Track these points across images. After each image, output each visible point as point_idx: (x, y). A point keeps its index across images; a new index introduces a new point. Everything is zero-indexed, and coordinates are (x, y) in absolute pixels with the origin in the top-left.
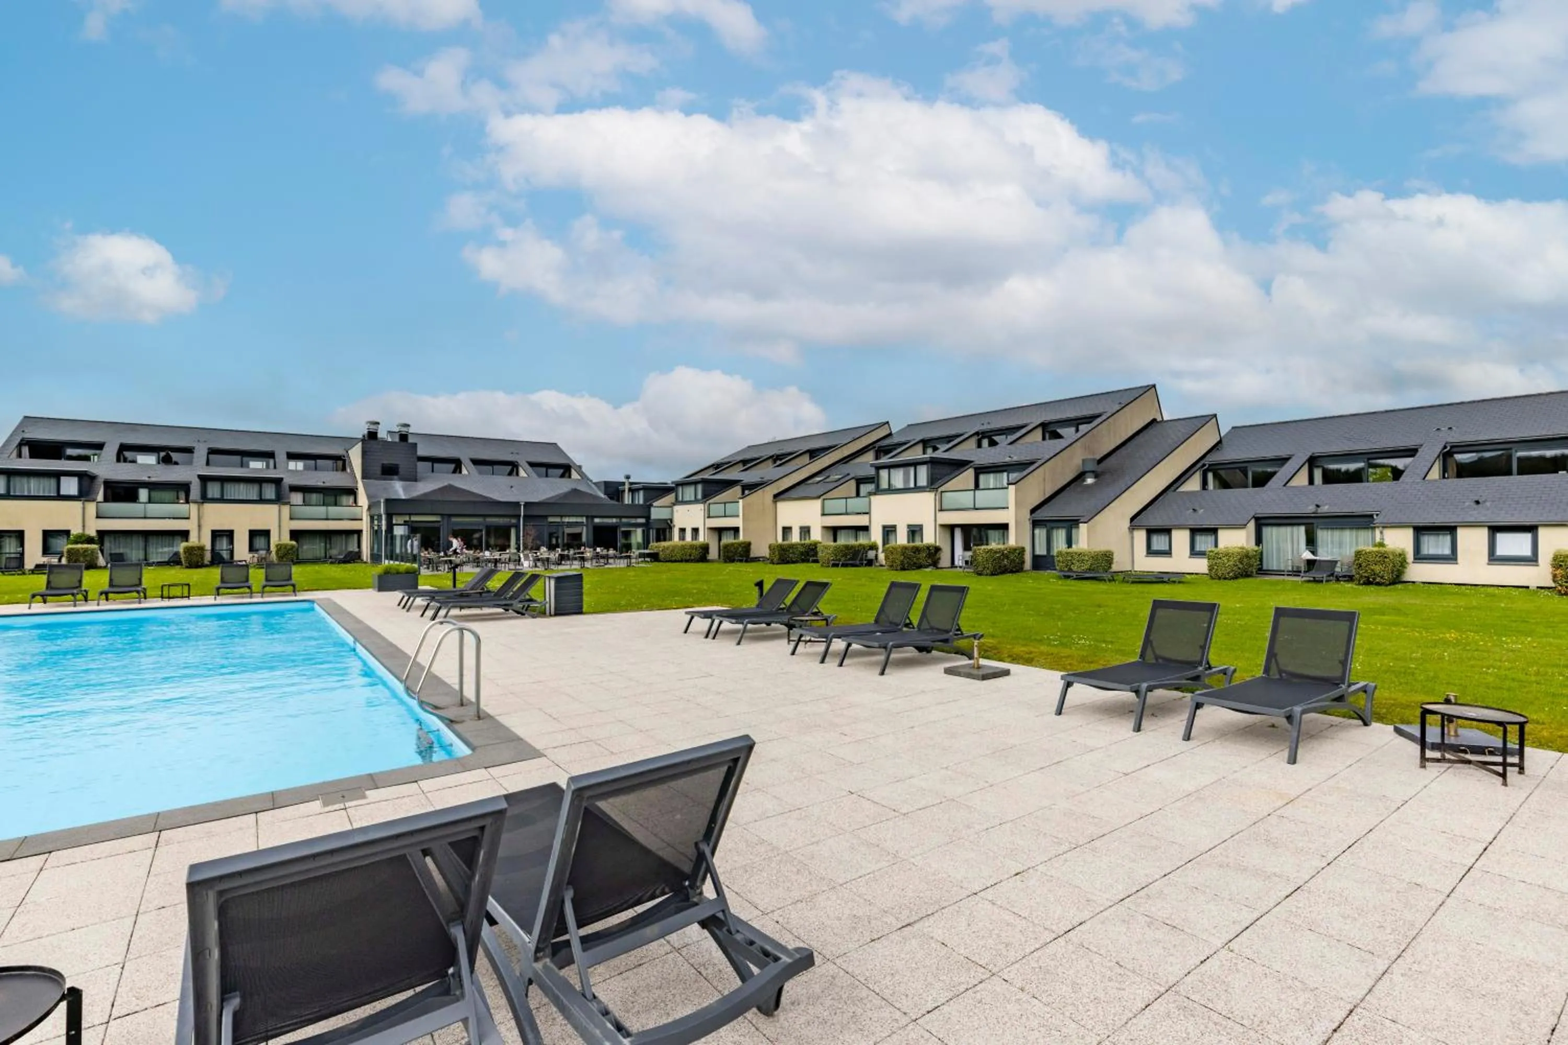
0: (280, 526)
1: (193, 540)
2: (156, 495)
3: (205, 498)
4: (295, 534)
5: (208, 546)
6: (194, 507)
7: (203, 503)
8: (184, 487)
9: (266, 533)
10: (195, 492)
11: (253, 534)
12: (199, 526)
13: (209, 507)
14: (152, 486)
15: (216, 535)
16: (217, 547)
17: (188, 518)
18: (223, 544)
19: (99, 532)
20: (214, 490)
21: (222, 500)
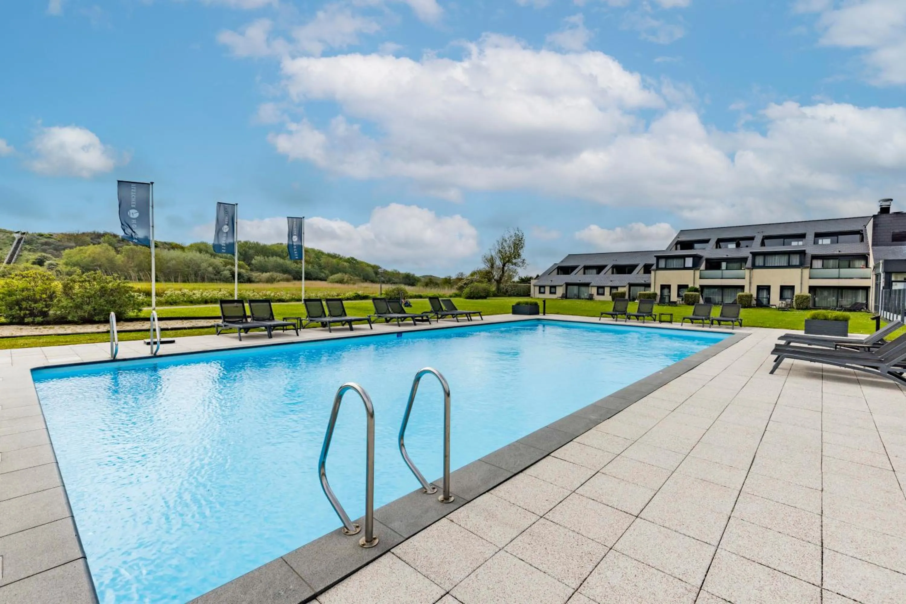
0: (801, 283)
1: (747, 291)
2: (731, 265)
3: (754, 266)
4: (812, 289)
5: (755, 295)
6: (747, 272)
7: (752, 269)
8: (744, 260)
9: (792, 288)
10: (749, 263)
11: (783, 288)
12: (750, 283)
13: (756, 271)
14: (729, 260)
15: (760, 288)
16: (760, 296)
17: (744, 278)
18: (764, 294)
19: (701, 286)
20: (759, 261)
21: (764, 267)
